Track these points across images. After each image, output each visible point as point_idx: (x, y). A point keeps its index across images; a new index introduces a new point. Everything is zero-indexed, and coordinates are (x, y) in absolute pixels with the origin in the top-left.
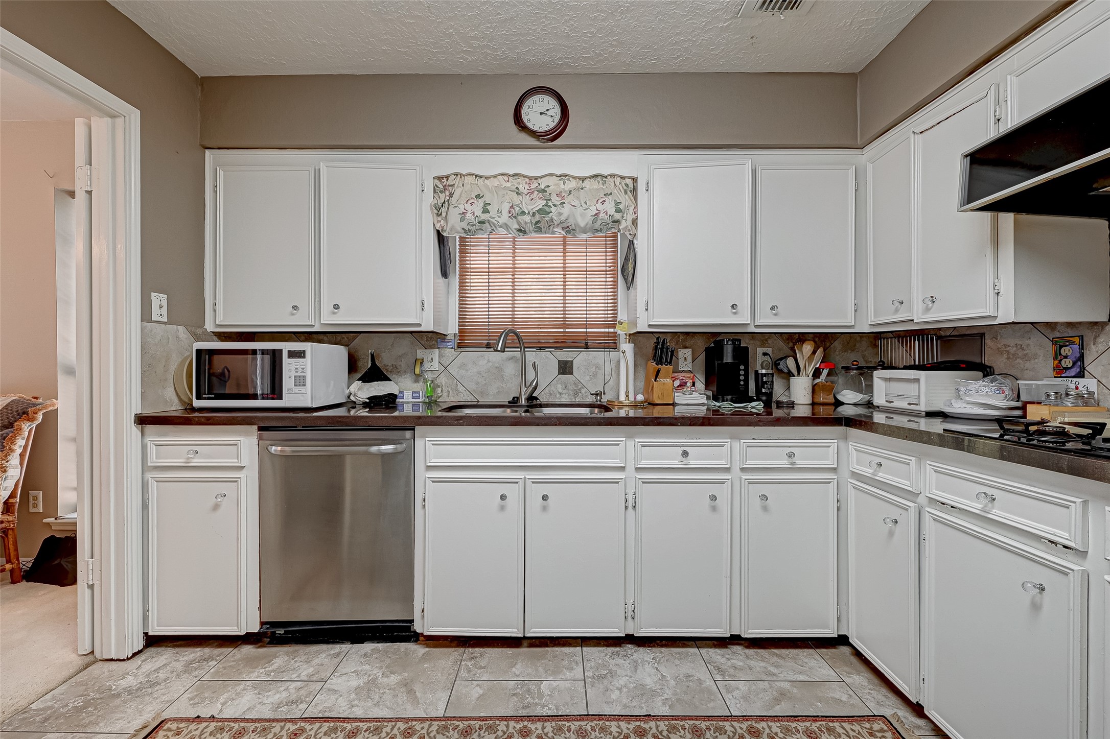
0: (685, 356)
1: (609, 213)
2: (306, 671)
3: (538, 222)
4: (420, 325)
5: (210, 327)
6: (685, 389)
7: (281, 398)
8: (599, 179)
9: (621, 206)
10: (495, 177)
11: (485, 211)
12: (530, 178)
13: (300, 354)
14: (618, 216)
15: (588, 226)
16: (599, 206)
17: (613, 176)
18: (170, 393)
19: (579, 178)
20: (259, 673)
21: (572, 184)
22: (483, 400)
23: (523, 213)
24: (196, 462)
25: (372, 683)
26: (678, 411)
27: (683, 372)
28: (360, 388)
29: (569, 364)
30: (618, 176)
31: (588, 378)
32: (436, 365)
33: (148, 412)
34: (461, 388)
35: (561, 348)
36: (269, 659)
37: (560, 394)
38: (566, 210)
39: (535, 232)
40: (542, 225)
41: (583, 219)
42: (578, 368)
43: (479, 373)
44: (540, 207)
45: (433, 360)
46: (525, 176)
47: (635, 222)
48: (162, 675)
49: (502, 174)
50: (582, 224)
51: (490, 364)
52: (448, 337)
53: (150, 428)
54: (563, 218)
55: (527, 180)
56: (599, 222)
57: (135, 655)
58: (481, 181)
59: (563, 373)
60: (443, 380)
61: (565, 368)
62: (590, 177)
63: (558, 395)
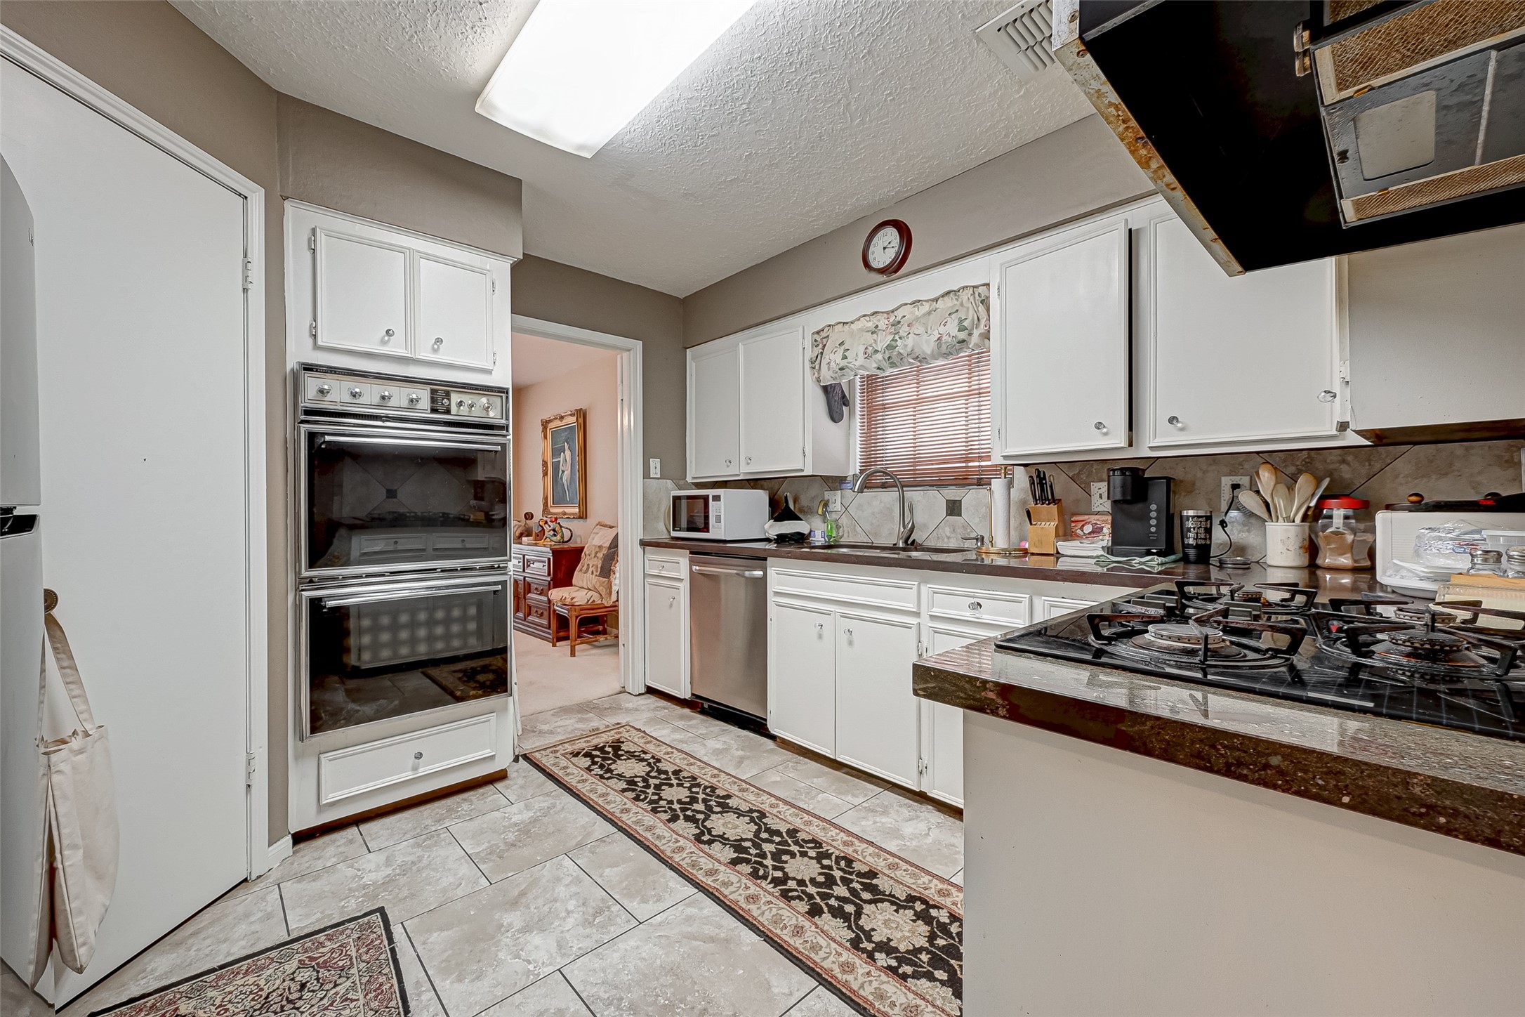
0: (1100, 491)
1: (952, 335)
2: (703, 731)
3: (889, 358)
4: (802, 470)
5: (689, 479)
6: (1101, 537)
7: (708, 531)
8: (952, 295)
9: (965, 324)
10: (858, 319)
11: (845, 357)
12: (888, 313)
13: (717, 498)
14: (962, 335)
15: (935, 352)
16: (942, 329)
17: (964, 288)
18: (661, 527)
19: (932, 300)
20: (681, 724)
21: (926, 308)
22: (877, 542)
23: (876, 351)
24: (664, 573)
25: (727, 750)
26: (1063, 564)
27: (1098, 513)
28: (771, 526)
29: (957, 504)
30: (970, 286)
31: (977, 520)
32: (838, 507)
33: (648, 538)
34: (858, 529)
35: (964, 486)
36: (691, 718)
37: (948, 538)
38: (910, 342)
39: (891, 367)
40: (895, 359)
41: (928, 348)
42: (967, 509)
43: (873, 514)
44: (888, 343)
45: (837, 500)
46: (882, 312)
47: (986, 336)
48: (643, 708)
49: (865, 316)
50: (929, 351)
51: (882, 505)
52: (848, 479)
53: (648, 548)
54: (909, 349)
55: (885, 315)
56: (944, 347)
57: (640, 695)
58: (847, 327)
59: (951, 515)
60: (844, 521)
61: (954, 508)
62: (943, 296)
63: (946, 540)
